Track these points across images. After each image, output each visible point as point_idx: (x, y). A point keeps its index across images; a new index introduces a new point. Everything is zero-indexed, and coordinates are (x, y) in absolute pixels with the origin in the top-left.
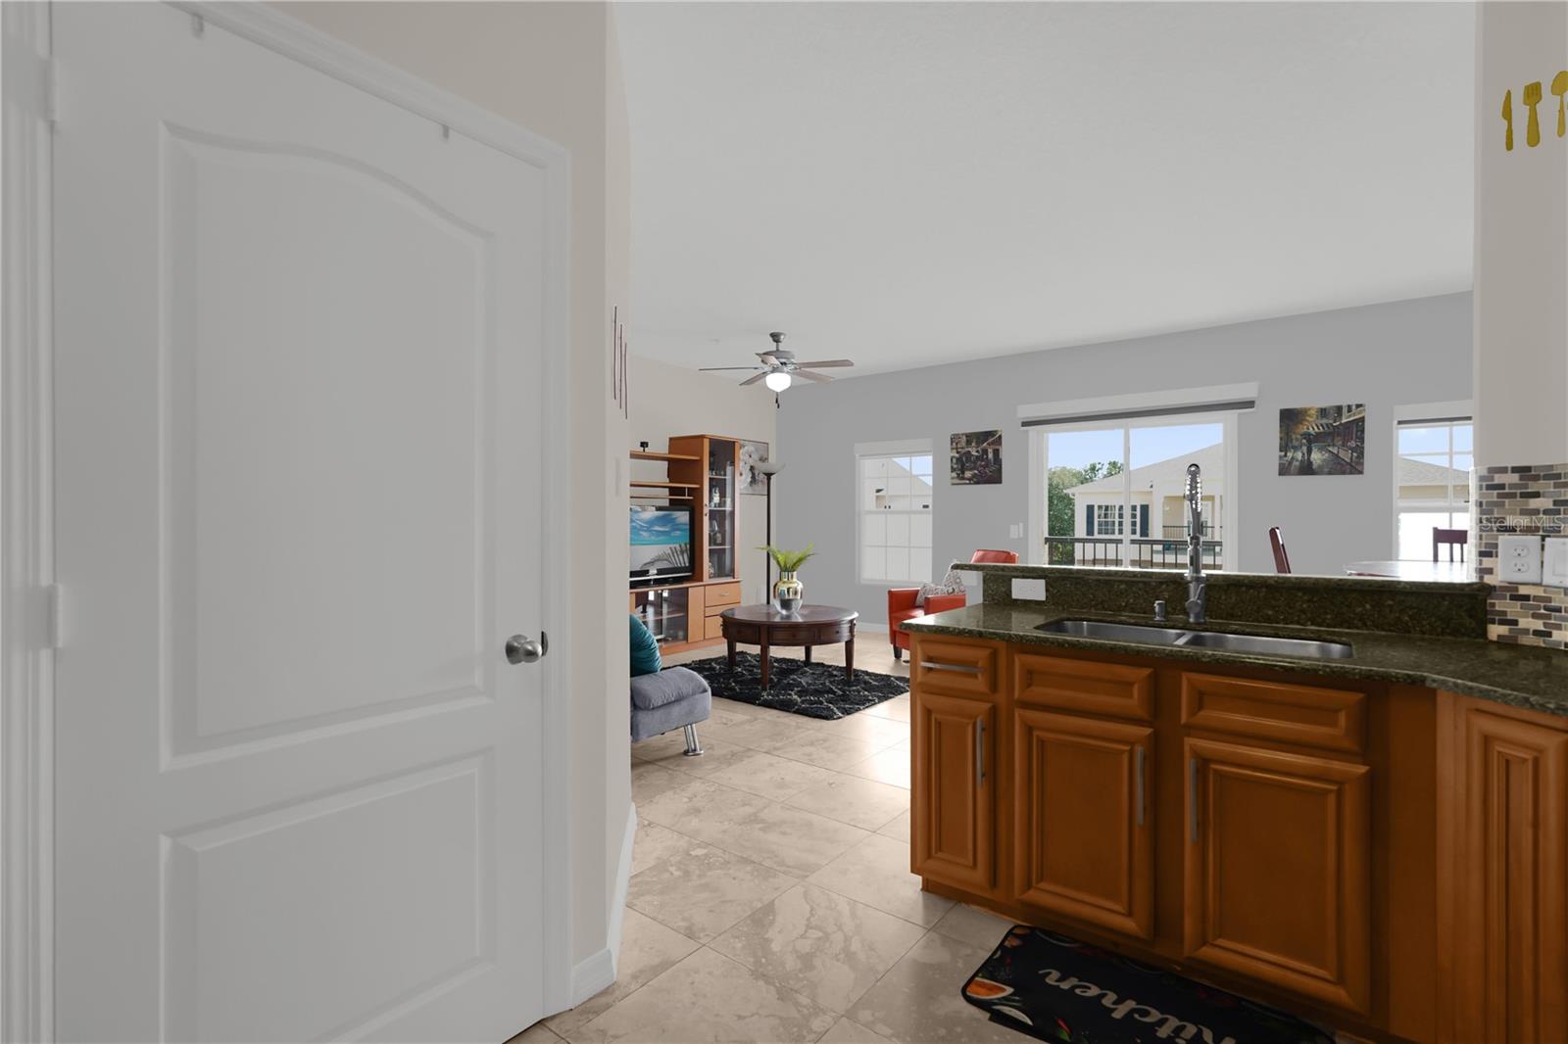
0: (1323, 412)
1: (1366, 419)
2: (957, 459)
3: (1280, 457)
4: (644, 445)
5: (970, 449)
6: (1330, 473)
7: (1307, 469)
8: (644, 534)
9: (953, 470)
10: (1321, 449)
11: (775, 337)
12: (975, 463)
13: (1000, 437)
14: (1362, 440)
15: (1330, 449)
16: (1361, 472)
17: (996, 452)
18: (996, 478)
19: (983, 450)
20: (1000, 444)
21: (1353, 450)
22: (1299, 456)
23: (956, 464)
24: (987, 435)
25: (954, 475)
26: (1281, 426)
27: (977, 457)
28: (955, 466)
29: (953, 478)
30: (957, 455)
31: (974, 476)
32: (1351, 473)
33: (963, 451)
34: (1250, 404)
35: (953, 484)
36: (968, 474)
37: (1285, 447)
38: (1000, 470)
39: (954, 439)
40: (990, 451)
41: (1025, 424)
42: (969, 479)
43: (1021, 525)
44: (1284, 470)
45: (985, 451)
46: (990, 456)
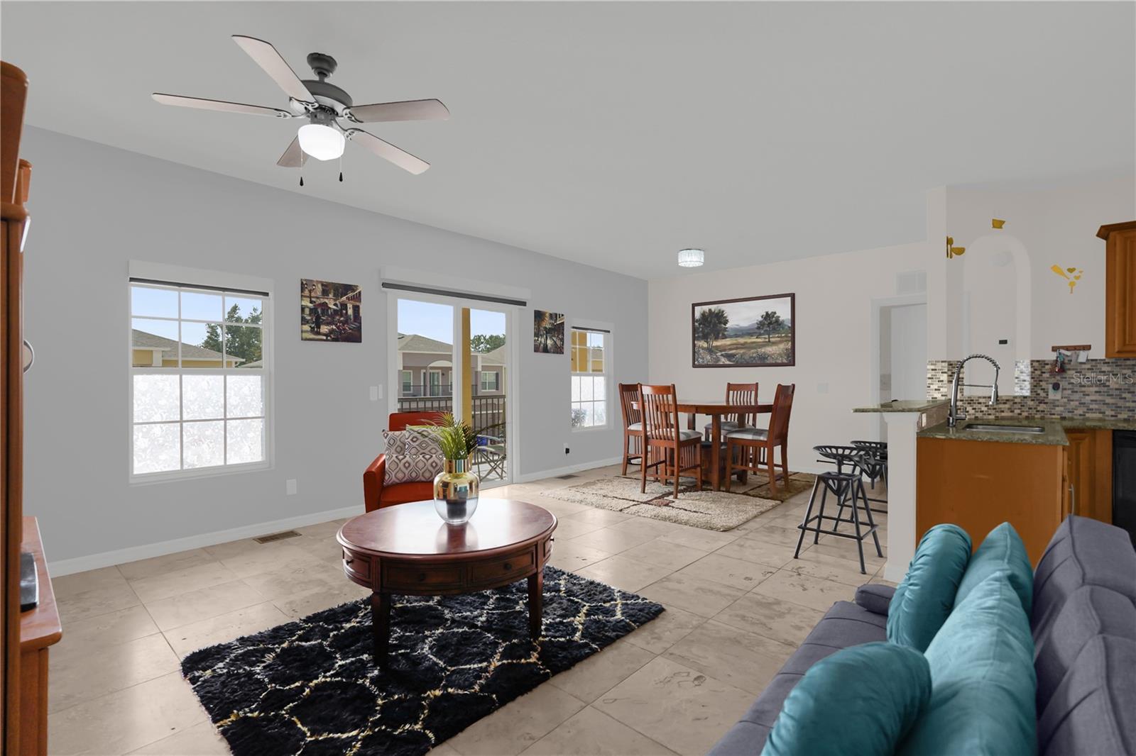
0: (551, 316)
1: (565, 324)
2: (311, 310)
3: (535, 340)
5: (326, 301)
6: (554, 353)
7: (546, 350)
9: (304, 321)
10: (551, 338)
12: (332, 316)
13: (360, 293)
14: (563, 334)
15: (553, 339)
16: (563, 353)
17: (356, 309)
18: (355, 337)
19: (342, 305)
20: (360, 301)
21: (560, 340)
22: (542, 341)
23: (310, 315)
24: (347, 288)
25: (307, 327)
26: (535, 321)
27: (334, 310)
28: (309, 318)
30: (311, 305)
31: (332, 331)
32: (559, 353)
33: (318, 302)
34: (523, 304)
36: (324, 329)
37: (537, 335)
38: (359, 329)
39: (307, 285)
40: (350, 306)
41: (385, 285)
42: (326, 335)
43: (380, 386)
44: (536, 350)
45: (344, 306)
46: (350, 312)
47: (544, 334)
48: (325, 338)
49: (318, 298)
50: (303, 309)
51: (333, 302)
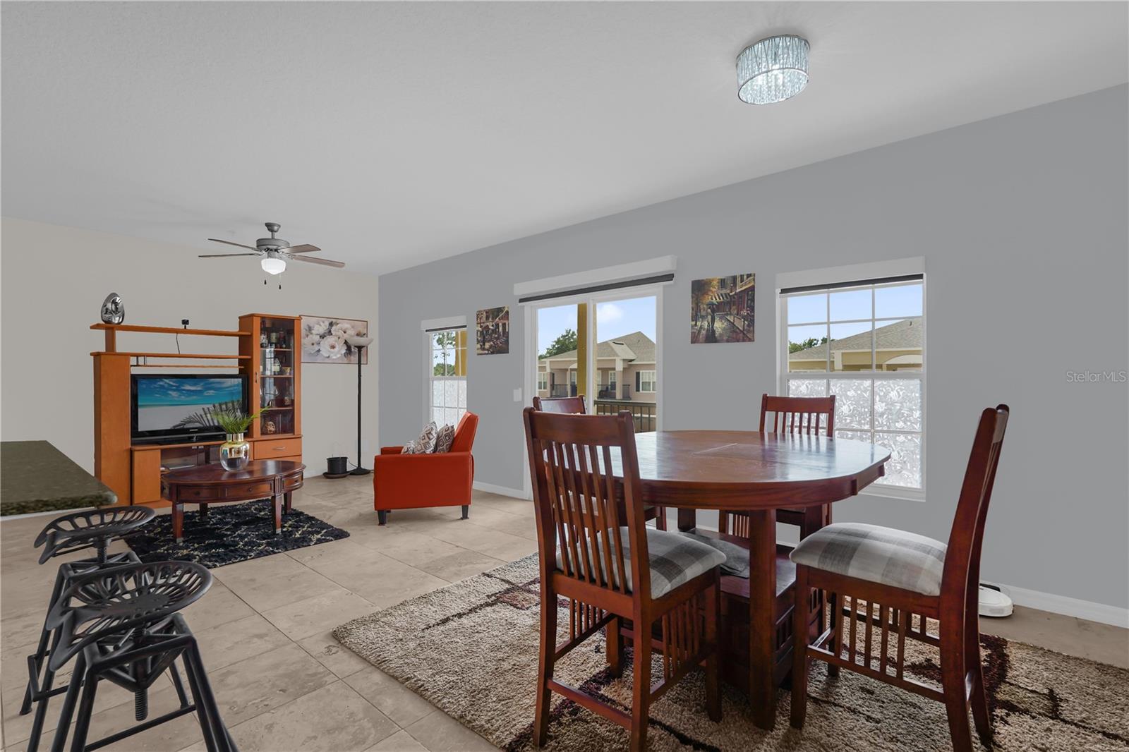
0: (723, 283)
1: (755, 288)
2: (481, 333)
3: (692, 326)
4: (185, 322)
5: (488, 324)
6: (728, 341)
7: (711, 338)
9: (478, 341)
10: (721, 318)
11: (270, 226)
13: (507, 312)
14: (752, 309)
15: (728, 318)
16: (752, 340)
17: (505, 326)
18: (505, 349)
20: (507, 319)
21: (745, 318)
22: (705, 324)
23: (480, 337)
24: (500, 310)
25: (479, 346)
26: (692, 297)
27: (492, 330)
28: (479, 339)
29: (478, 349)
30: (480, 329)
31: (491, 347)
32: (744, 341)
33: (484, 325)
34: (669, 277)
35: (478, 354)
36: (487, 345)
37: (695, 318)
38: (507, 342)
39: (479, 315)
40: (500, 324)
41: (521, 301)
42: (488, 350)
44: (695, 340)
45: (497, 325)
46: (501, 329)
47: (707, 314)
48: (487, 352)
49: (483, 323)
50: (478, 331)
51: (491, 324)
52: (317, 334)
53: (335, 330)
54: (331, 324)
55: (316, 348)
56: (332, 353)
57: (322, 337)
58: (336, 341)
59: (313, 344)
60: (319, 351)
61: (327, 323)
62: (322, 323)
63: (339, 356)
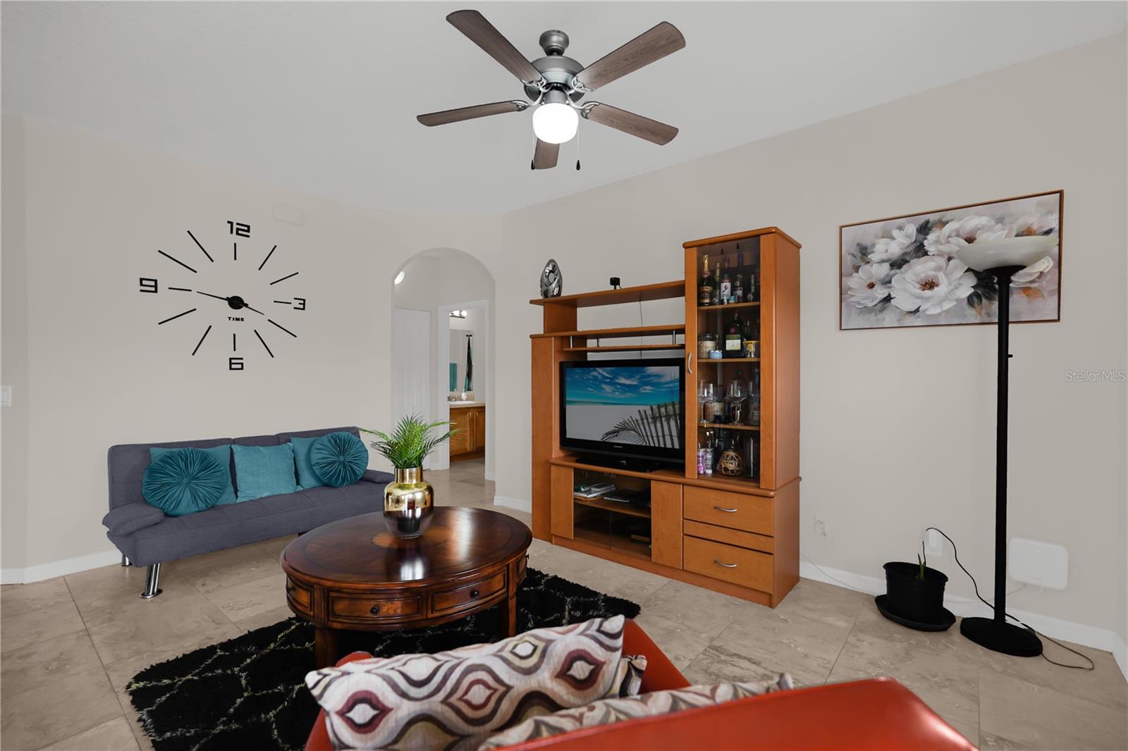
4: (615, 281)
8: (607, 388)
52: (883, 261)
53: (938, 242)
54: (924, 229)
55: (881, 293)
56: (928, 299)
57: (898, 264)
58: (939, 269)
59: (871, 286)
60: (888, 299)
61: (911, 229)
62: (895, 233)
63: (947, 306)
